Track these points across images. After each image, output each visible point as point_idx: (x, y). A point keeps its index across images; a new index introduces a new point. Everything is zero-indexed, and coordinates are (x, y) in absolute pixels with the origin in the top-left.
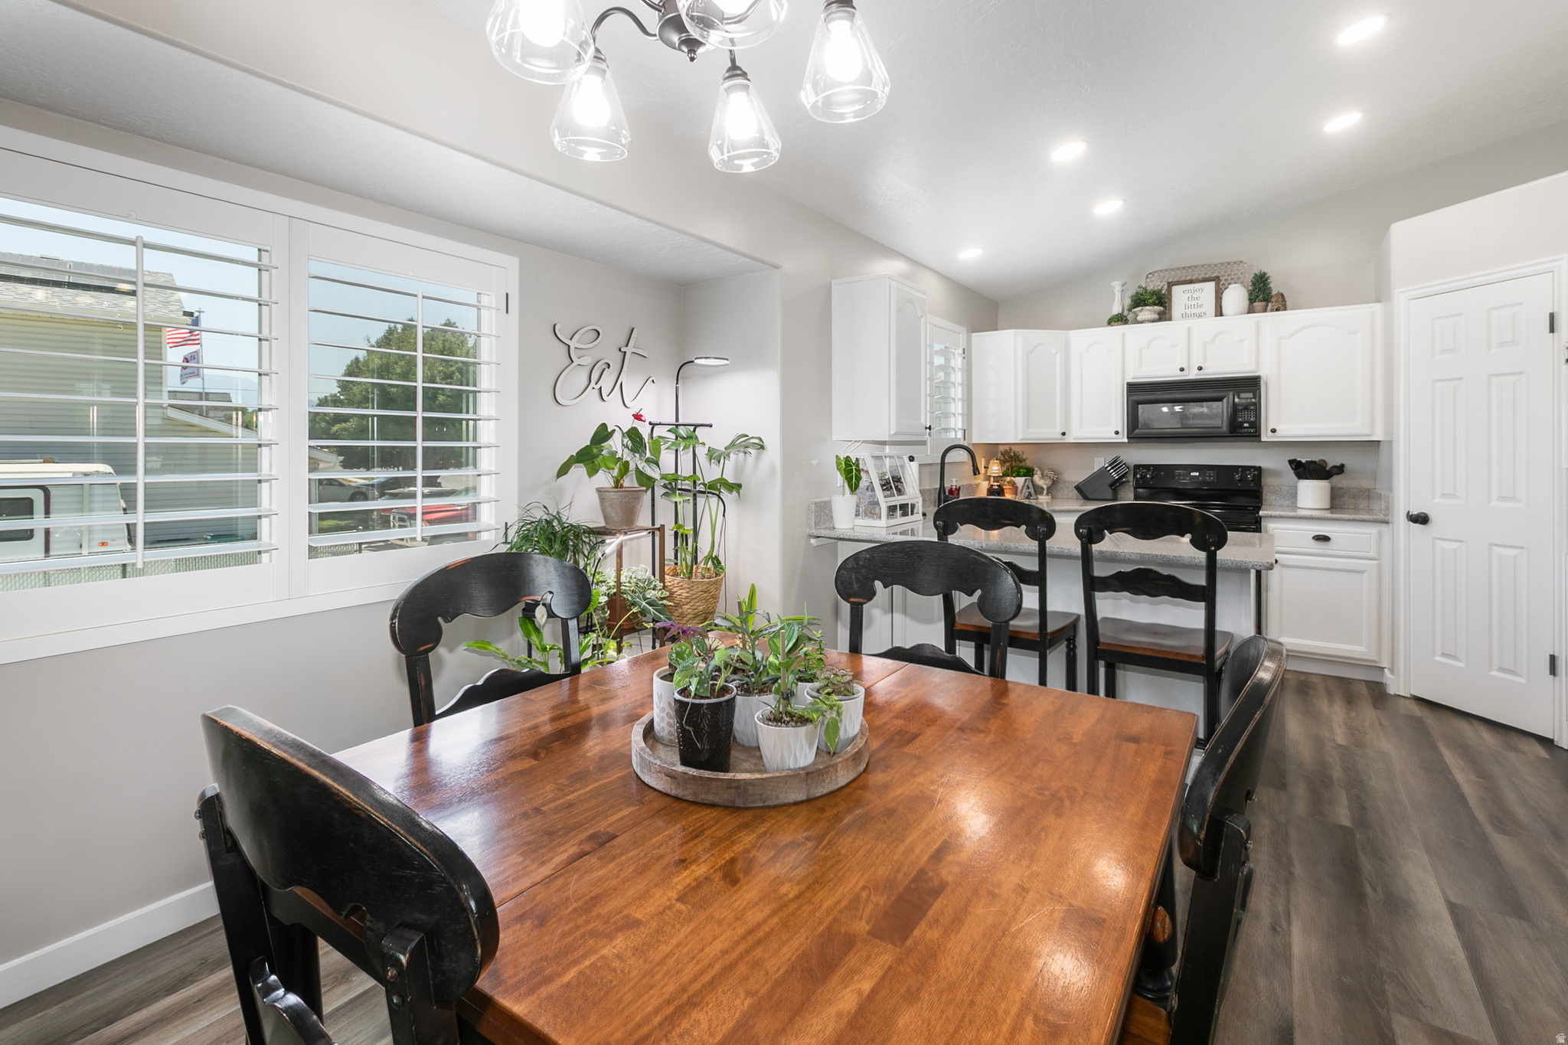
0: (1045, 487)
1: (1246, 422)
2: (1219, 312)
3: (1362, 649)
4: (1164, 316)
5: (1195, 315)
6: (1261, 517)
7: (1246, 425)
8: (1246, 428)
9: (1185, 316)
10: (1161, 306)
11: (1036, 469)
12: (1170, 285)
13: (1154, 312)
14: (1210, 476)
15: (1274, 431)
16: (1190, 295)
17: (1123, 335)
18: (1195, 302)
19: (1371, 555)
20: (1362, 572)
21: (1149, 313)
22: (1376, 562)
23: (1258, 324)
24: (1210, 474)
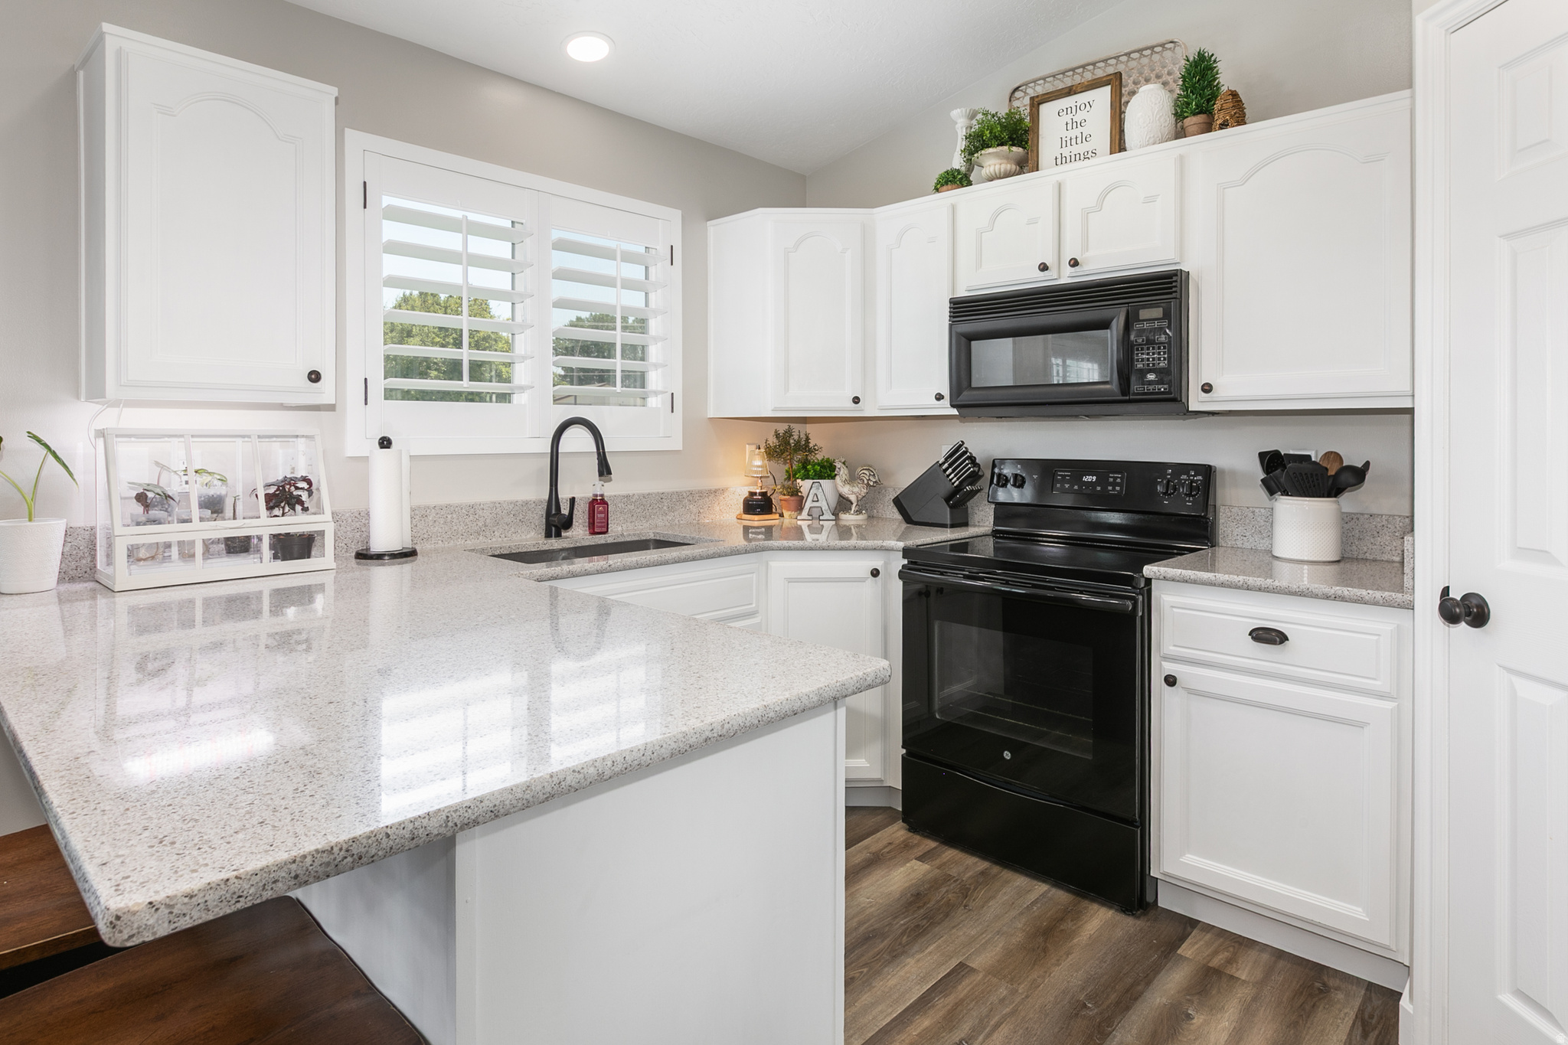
0: (853, 498)
1: (1150, 371)
2: (1118, 144)
3: (1357, 912)
4: (1026, 164)
5: (1078, 157)
6: (1148, 581)
7: (1151, 377)
8: (1150, 383)
9: (1061, 161)
10: (1019, 146)
11: (838, 465)
12: (1036, 103)
13: (1007, 158)
14: (1114, 484)
15: (1207, 388)
16: (1068, 118)
17: (954, 208)
18: (1076, 132)
19: (1377, 685)
20: (1361, 725)
21: (998, 161)
22: (1389, 705)
23: (1181, 160)
24: (1116, 478)
